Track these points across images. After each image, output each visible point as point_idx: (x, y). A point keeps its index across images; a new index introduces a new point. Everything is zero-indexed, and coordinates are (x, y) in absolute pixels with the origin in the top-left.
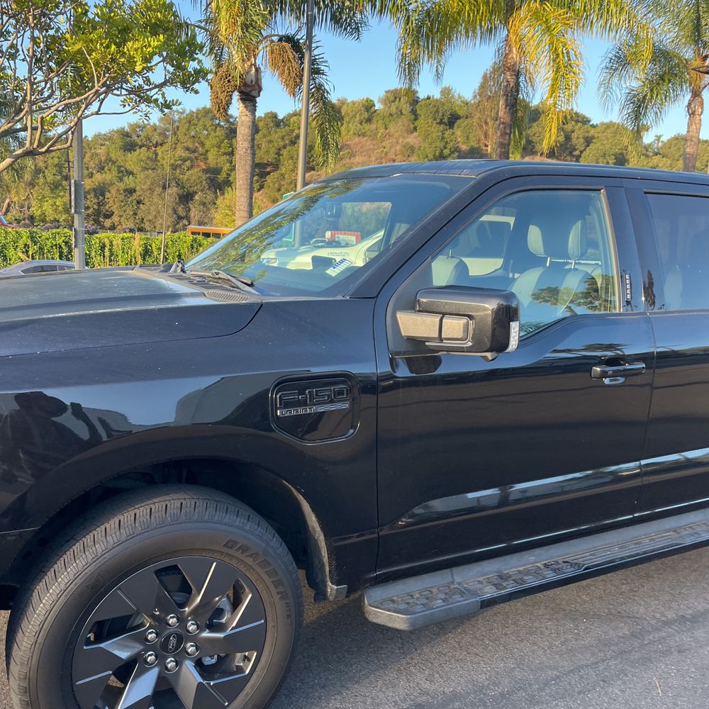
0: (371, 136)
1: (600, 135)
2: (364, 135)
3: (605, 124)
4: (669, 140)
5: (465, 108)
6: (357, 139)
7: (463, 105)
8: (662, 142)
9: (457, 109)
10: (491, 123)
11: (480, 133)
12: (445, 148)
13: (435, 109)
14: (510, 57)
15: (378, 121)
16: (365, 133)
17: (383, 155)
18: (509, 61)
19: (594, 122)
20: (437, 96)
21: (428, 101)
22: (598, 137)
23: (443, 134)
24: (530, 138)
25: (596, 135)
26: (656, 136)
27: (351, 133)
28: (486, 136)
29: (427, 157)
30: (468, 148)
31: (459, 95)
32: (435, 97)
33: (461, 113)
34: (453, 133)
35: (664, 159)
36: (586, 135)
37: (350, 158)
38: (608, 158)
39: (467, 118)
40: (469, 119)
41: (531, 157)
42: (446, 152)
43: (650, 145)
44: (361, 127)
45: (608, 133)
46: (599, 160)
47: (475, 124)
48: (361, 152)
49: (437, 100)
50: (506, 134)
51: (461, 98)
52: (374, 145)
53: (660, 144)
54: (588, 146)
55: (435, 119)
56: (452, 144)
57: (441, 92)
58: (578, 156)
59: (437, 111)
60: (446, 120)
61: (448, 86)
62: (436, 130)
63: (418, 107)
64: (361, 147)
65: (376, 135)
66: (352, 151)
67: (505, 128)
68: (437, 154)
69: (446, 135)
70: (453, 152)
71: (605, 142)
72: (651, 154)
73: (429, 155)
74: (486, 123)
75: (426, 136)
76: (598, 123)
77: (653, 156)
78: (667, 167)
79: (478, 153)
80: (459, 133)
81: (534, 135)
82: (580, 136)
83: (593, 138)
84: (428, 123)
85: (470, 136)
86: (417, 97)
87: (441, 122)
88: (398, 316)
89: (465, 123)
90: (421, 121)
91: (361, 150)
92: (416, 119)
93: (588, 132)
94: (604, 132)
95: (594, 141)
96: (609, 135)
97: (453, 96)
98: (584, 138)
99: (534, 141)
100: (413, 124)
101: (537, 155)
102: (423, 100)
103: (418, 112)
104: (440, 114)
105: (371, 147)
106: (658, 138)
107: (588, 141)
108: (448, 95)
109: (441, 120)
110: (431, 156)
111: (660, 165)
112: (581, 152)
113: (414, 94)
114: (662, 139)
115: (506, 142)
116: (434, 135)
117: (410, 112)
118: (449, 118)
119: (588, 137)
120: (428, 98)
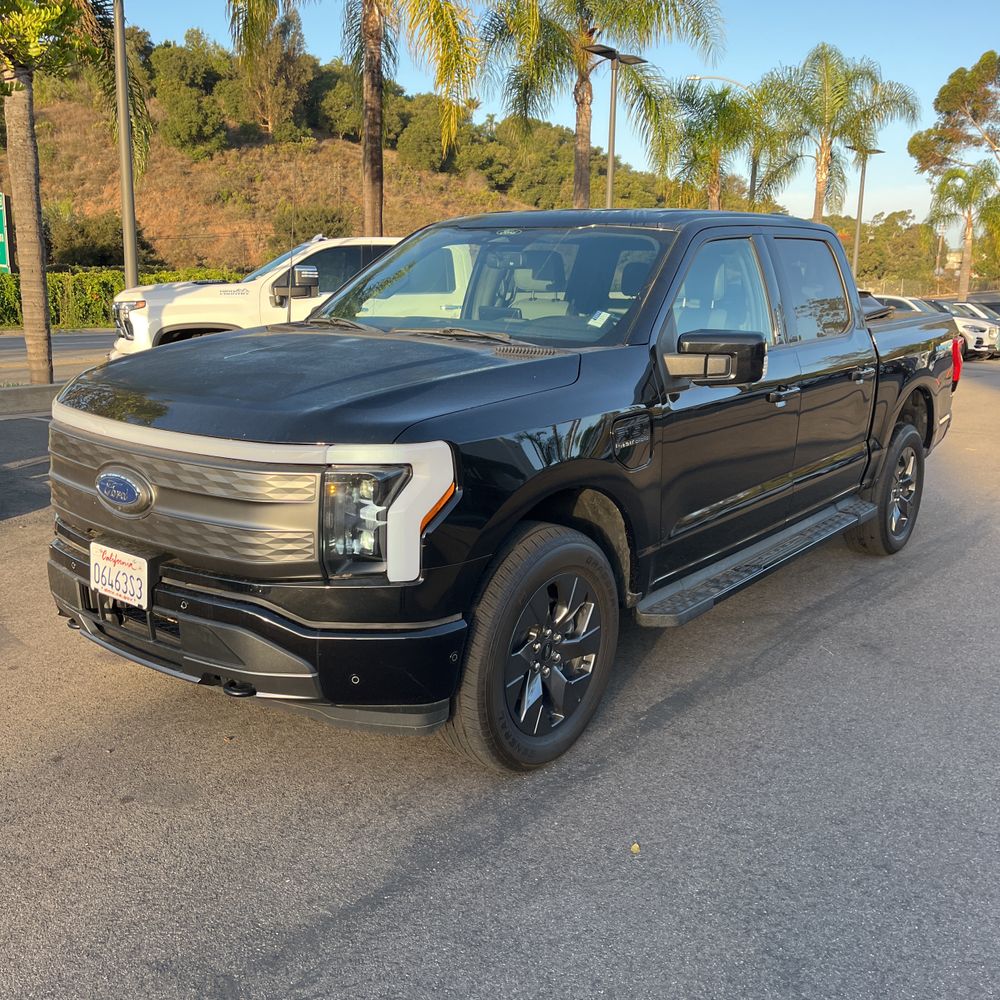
0: (82, 101)
1: (419, 112)
2: (70, 98)
3: (423, 96)
4: (504, 122)
5: (227, 64)
6: (59, 105)
7: (222, 58)
8: (496, 123)
9: (214, 64)
10: (268, 89)
11: (254, 103)
12: (205, 123)
13: (181, 63)
14: (371, 19)
15: (90, 77)
16: (71, 95)
17: (107, 131)
18: (371, 25)
19: (409, 93)
20: (181, 43)
21: (167, 49)
22: (417, 115)
23: (200, 102)
24: (327, 114)
25: (414, 112)
26: (488, 116)
27: (48, 94)
28: (263, 108)
29: (179, 136)
30: (239, 125)
31: (215, 44)
32: (178, 45)
33: (221, 71)
34: (214, 101)
35: (502, 147)
36: (401, 111)
37: (52, 135)
38: (432, 144)
39: (231, 79)
40: (234, 81)
41: (330, 140)
42: (208, 130)
43: (482, 127)
44: (63, 85)
45: (428, 109)
46: (422, 147)
47: (244, 88)
48: (70, 126)
49: (182, 50)
50: (377, 124)
51: (218, 48)
52: (89, 115)
53: (494, 126)
54: (406, 126)
55: (183, 79)
56: (214, 117)
57: (187, 36)
58: (393, 140)
59: (184, 67)
60: (199, 80)
61: (195, 29)
62: (188, 96)
63: (152, 58)
64: (69, 118)
65: (90, 98)
66: (54, 124)
67: (374, 115)
68: (194, 132)
69: (203, 104)
70: (216, 131)
71: (427, 122)
72: (485, 140)
73: (182, 133)
74: (262, 89)
75: (174, 105)
76: (414, 94)
77: (487, 142)
78: (506, 158)
79: (255, 133)
80: (221, 101)
81: (331, 109)
82: (394, 113)
83: (410, 115)
84: (172, 83)
85: (240, 107)
86: (150, 43)
87: (192, 84)
88: (666, 358)
89: (230, 86)
90: (160, 80)
91: (69, 123)
92: (152, 77)
93: (403, 107)
94: (423, 108)
95: (412, 119)
96: (431, 113)
97: (205, 44)
98: (399, 115)
99: (333, 117)
100: (149, 84)
101: (338, 138)
102: (159, 47)
103: (155, 67)
104: (190, 71)
105: (85, 117)
106: (491, 118)
107: (405, 120)
108: (198, 42)
109: (192, 80)
110: (184, 136)
111: (497, 155)
112: (397, 135)
113: (144, 37)
114: (496, 120)
115: (377, 134)
116: (186, 103)
117: (142, 66)
118: (204, 78)
119: (403, 114)
120: (167, 45)
